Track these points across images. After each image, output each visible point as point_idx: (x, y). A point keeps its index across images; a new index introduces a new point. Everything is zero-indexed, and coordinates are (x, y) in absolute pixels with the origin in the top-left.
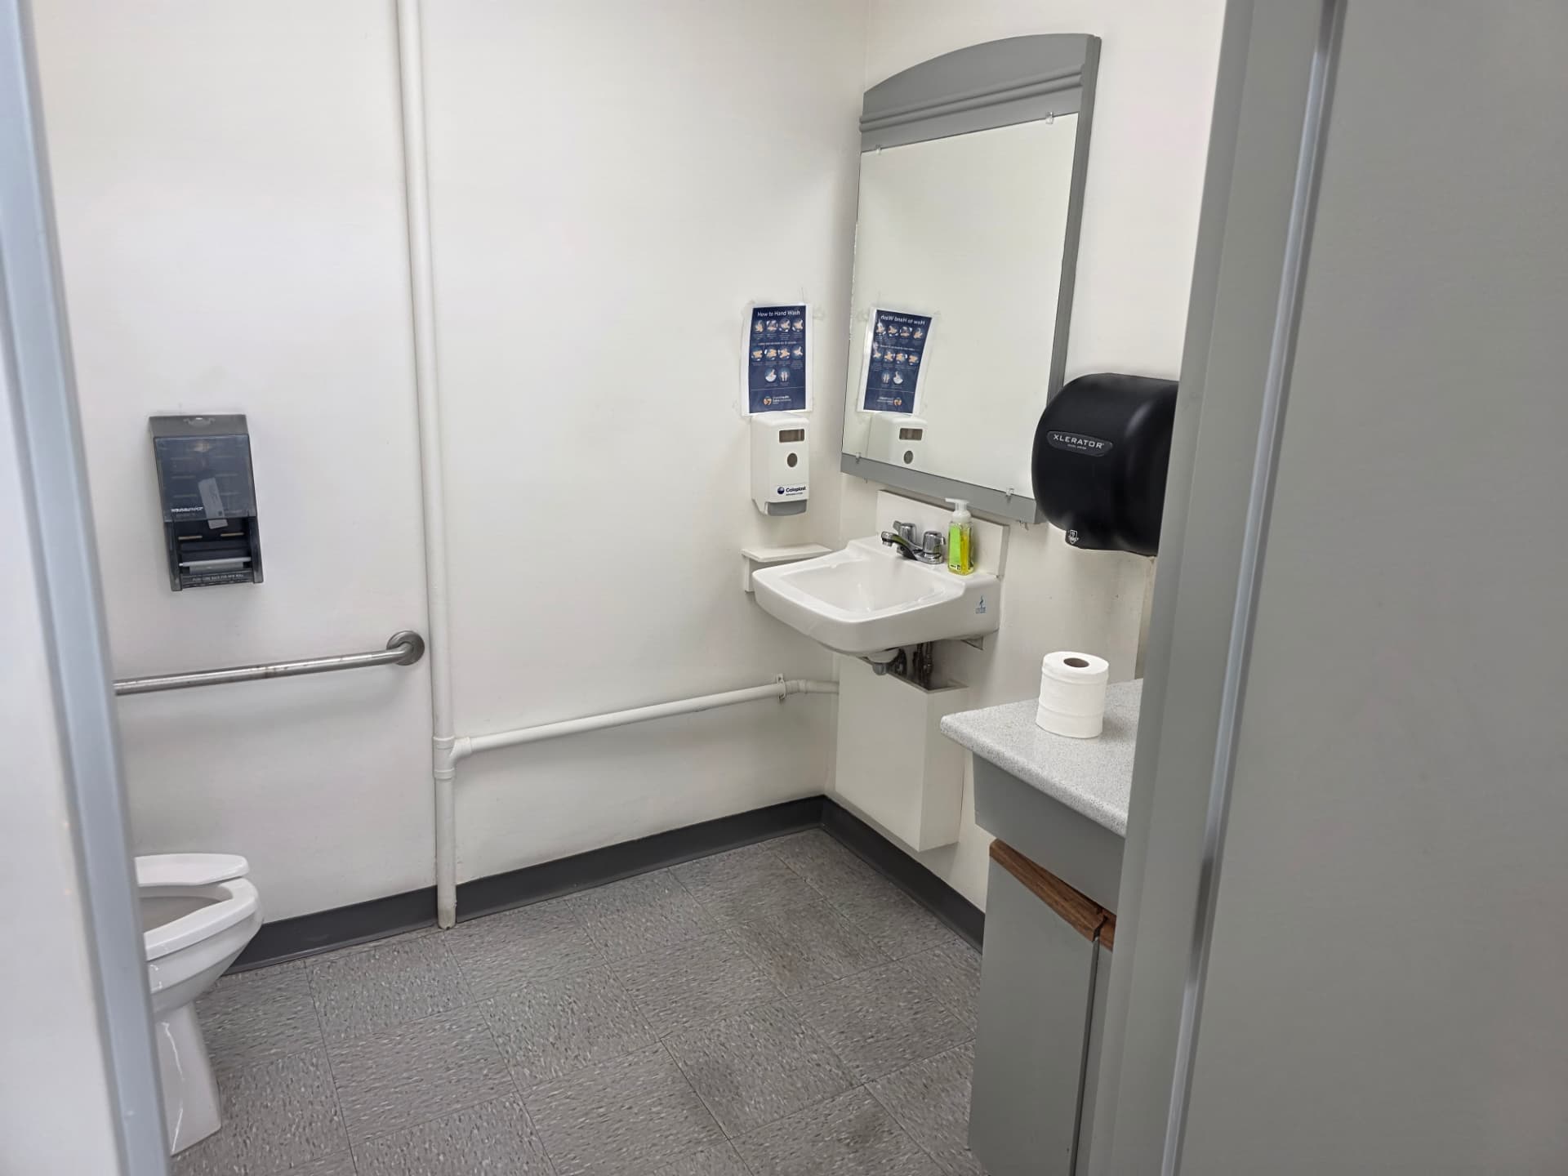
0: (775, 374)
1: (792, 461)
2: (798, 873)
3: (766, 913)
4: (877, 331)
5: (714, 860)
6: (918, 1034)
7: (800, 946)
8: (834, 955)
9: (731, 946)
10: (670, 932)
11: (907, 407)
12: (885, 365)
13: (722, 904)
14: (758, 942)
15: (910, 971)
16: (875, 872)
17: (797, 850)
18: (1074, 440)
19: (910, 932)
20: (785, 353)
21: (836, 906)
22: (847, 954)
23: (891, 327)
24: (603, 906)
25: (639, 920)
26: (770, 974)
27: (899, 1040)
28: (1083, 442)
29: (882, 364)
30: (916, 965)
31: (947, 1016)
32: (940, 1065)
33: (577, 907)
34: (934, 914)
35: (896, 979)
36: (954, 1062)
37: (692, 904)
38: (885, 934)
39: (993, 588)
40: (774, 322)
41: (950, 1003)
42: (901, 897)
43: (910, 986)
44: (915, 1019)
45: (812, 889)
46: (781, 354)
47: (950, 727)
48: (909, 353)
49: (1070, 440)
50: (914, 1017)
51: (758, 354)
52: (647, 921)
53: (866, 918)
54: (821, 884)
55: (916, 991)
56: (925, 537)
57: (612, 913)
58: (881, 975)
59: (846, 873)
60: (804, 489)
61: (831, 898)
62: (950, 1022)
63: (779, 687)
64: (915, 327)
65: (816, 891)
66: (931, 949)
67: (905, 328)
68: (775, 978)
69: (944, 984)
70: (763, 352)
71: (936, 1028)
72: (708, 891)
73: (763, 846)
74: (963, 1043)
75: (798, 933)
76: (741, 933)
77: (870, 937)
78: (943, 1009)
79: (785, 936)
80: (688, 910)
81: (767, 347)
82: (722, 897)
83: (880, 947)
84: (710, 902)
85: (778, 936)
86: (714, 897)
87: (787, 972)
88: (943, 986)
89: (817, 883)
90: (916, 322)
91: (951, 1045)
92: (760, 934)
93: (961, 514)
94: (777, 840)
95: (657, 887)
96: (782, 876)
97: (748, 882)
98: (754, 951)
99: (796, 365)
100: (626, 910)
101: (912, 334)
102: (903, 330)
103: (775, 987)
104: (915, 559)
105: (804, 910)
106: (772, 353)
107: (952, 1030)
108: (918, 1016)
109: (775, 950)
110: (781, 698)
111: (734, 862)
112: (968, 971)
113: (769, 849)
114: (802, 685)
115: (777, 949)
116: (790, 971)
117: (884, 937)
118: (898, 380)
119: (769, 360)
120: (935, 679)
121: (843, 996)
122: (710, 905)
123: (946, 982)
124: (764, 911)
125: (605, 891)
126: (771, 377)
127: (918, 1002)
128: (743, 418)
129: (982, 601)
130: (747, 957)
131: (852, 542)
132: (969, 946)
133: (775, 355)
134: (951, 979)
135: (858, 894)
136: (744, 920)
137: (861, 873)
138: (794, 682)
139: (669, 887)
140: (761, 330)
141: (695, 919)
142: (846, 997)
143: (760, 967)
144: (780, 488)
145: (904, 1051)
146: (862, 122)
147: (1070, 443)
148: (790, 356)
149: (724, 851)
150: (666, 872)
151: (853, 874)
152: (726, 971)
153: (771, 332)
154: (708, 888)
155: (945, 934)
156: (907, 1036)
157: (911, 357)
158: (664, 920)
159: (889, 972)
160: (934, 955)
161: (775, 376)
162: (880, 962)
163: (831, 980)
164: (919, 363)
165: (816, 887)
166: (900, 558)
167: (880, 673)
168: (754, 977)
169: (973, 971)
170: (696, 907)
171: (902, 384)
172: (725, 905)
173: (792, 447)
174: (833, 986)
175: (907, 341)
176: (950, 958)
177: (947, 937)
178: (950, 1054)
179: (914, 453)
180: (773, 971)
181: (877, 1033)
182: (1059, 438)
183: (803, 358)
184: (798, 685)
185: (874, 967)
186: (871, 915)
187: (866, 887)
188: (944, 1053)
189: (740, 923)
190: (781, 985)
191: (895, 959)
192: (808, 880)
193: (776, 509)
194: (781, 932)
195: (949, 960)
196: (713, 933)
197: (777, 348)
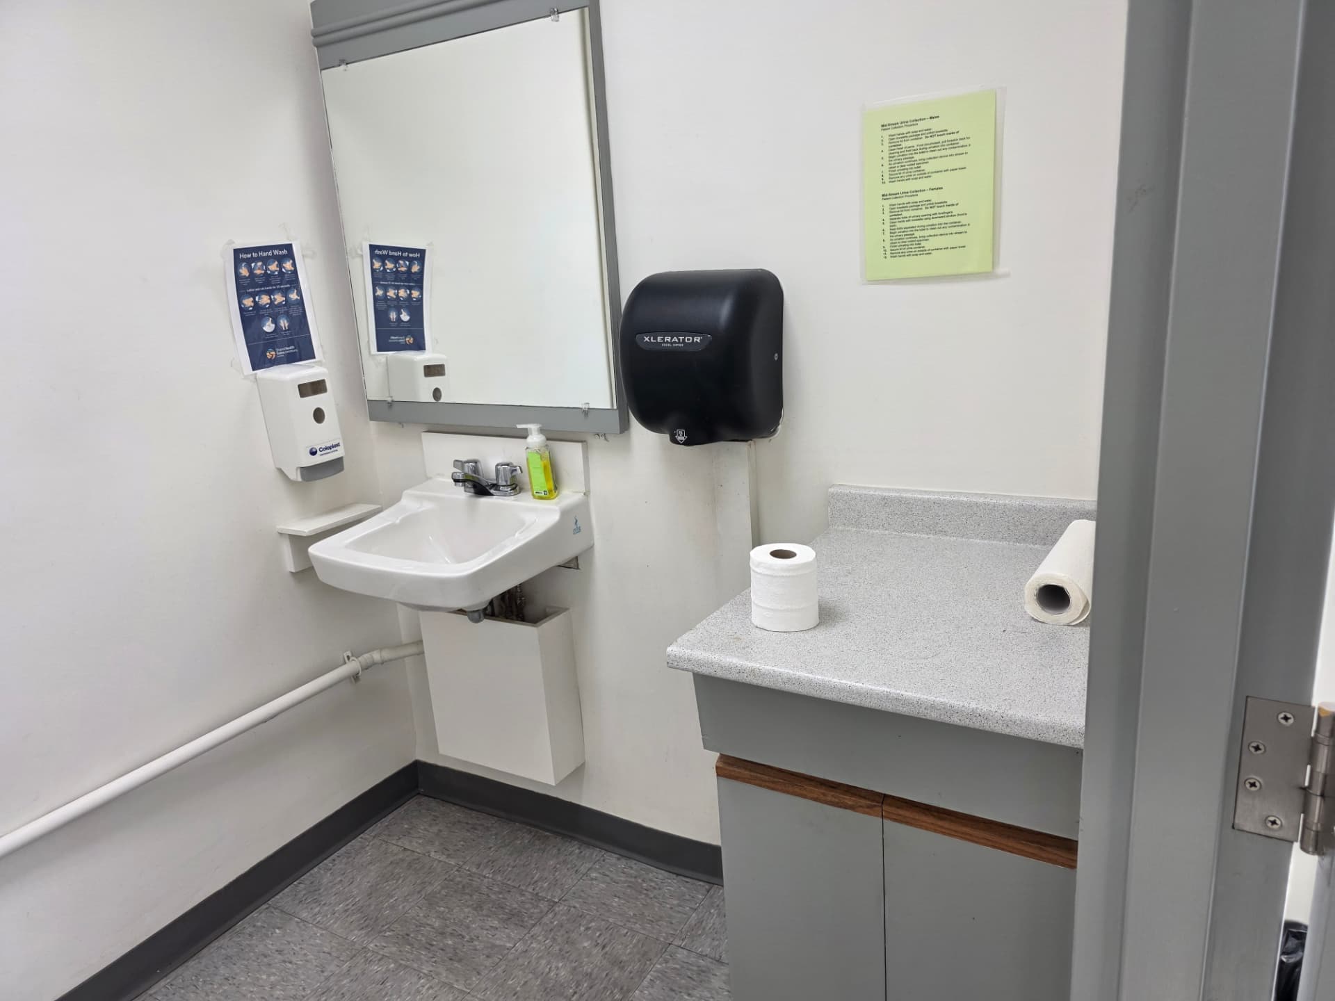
0: (272, 323)
1: (319, 415)
2: (418, 850)
3: (404, 907)
4: (374, 267)
5: (319, 872)
6: (616, 968)
7: (456, 928)
8: (496, 923)
9: (382, 963)
10: (302, 977)
11: (419, 346)
12: (389, 303)
13: (350, 919)
14: (410, 944)
15: (578, 906)
16: (496, 818)
17: (406, 826)
18: (668, 339)
19: (558, 866)
20: (279, 298)
21: (474, 870)
22: (510, 916)
23: (387, 262)
24: (204, 981)
25: (258, 979)
26: (438, 974)
27: (601, 984)
28: (679, 340)
29: (386, 302)
30: (580, 897)
31: (633, 937)
32: (650, 989)
33: (171, 996)
34: (573, 838)
35: (568, 920)
36: (662, 981)
37: (316, 934)
38: (536, 878)
39: (583, 507)
40: (260, 264)
41: (629, 921)
42: (533, 834)
43: (585, 922)
44: (606, 953)
45: (440, 861)
46: (275, 300)
47: (680, 658)
48: (410, 288)
49: (663, 339)
50: (604, 951)
51: (248, 302)
52: (269, 976)
53: (510, 869)
54: (446, 853)
55: (593, 924)
56: (497, 471)
57: (221, 985)
58: (552, 923)
59: (468, 831)
60: (338, 445)
61: (465, 863)
62: (639, 941)
63: (352, 666)
64: (411, 260)
65: (445, 862)
66: (586, 874)
67: (401, 262)
68: (447, 977)
69: (614, 904)
70: (254, 299)
71: (630, 954)
72: (328, 910)
73: (367, 836)
74: (661, 957)
75: (449, 916)
76: (387, 943)
77: (523, 888)
78: (626, 931)
79: (437, 924)
80: (312, 942)
81: (259, 293)
82: (346, 911)
83: (537, 894)
84: (335, 923)
85: (428, 928)
86: (337, 915)
87: (456, 965)
88: (614, 907)
89: (443, 854)
90: (411, 255)
91: (651, 963)
92: (408, 935)
93: (535, 439)
94: (379, 824)
95: (264, 930)
96: (402, 860)
97: (368, 882)
98: (412, 957)
99: (294, 311)
100: (236, 974)
101: (409, 268)
102: (399, 264)
103: (451, 987)
104: (491, 495)
105: (443, 888)
106: (265, 300)
107: (644, 948)
108: (607, 949)
109: (432, 945)
110: (356, 677)
111: (342, 866)
112: (630, 882)
113: (374, 837)
114: (376, 656)
115: (435, 943)
116: (460, 961)
117: (536, 882)
118: (405, 317)
119: (263, 307)
120: (529, 610)
121: (526, 963)
122: (336, 926)
123: (616, 902)
124: (400, 907)
125: (200, 963)
126: (269, 327)
127: (600, 935)
128: (246, 377)
129: (576, 521)
130: (406, 967)
131: (406, 492)
132: (618, 856)
133: (269, 301)
134: (619, 897)
135: (490, 848)
136: (383, 926)
137: (482, 825)
138: (366, 656)
139: (279, 925)
140: (247, 275)
141: (325, 949)
142: (529, 963)
143: (425, 971)
144: (311, 449)
145: (612, 992)
146: (315, 36)
147: (664, 342)
148: (286, 301)
149: (326, 859)
150: (267, 908)
151: (476, 829)
152: (389, 993)
153: (259, 276)
154: (326, 908)
155: (592, 854)
156: (607, 975)
157: (413, 292)
158: (290, 965)
159: (558, 917)
160: (592, 879)
161: (274, 325)
162: (546, 909)
163: (506, 952)
164: (422, 298)
165: (443, 858)
166: (471, 496)
167: (477, 621)
168: (423, 986)
169: (633, 880)
170: (322, 935)
171: (410, 320)
172: (354, 917)
173: (315, 401)
174: (510, 957)
175: (405, 276)
176: (608, 876)
177: (594, 856)
178: (655, 974)
179: (441, 390)
180: (441, 969)
181: (577, 987)
182: (650, 339)
183: (301, 302)
184: (372, 657)
185: (542, 918)
186: (512, 864)
187: (494, 837)
188: (649, 976)
189: (380, 932)
190: (457, 981)
191: (557, 900)
192: (432, 854)
193: (310, 473)
194: (429, 922)
195: (608, 879)
196: (355, 956)
197: (269, 293)
